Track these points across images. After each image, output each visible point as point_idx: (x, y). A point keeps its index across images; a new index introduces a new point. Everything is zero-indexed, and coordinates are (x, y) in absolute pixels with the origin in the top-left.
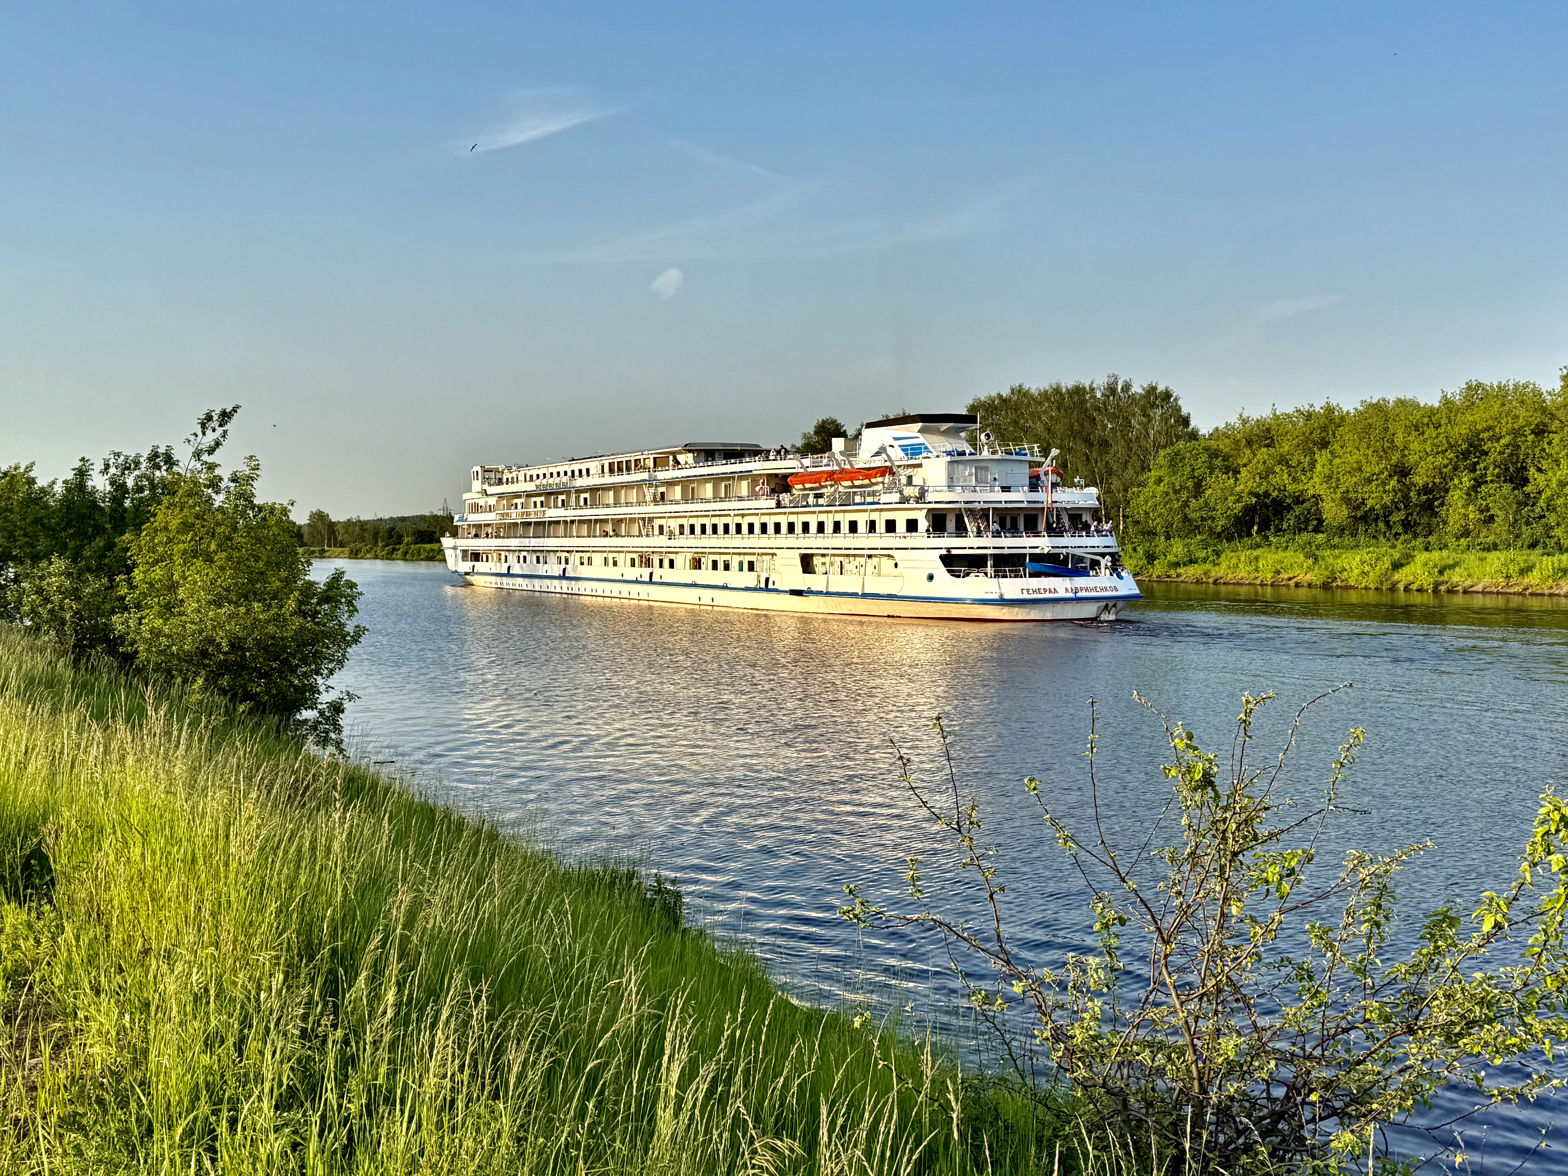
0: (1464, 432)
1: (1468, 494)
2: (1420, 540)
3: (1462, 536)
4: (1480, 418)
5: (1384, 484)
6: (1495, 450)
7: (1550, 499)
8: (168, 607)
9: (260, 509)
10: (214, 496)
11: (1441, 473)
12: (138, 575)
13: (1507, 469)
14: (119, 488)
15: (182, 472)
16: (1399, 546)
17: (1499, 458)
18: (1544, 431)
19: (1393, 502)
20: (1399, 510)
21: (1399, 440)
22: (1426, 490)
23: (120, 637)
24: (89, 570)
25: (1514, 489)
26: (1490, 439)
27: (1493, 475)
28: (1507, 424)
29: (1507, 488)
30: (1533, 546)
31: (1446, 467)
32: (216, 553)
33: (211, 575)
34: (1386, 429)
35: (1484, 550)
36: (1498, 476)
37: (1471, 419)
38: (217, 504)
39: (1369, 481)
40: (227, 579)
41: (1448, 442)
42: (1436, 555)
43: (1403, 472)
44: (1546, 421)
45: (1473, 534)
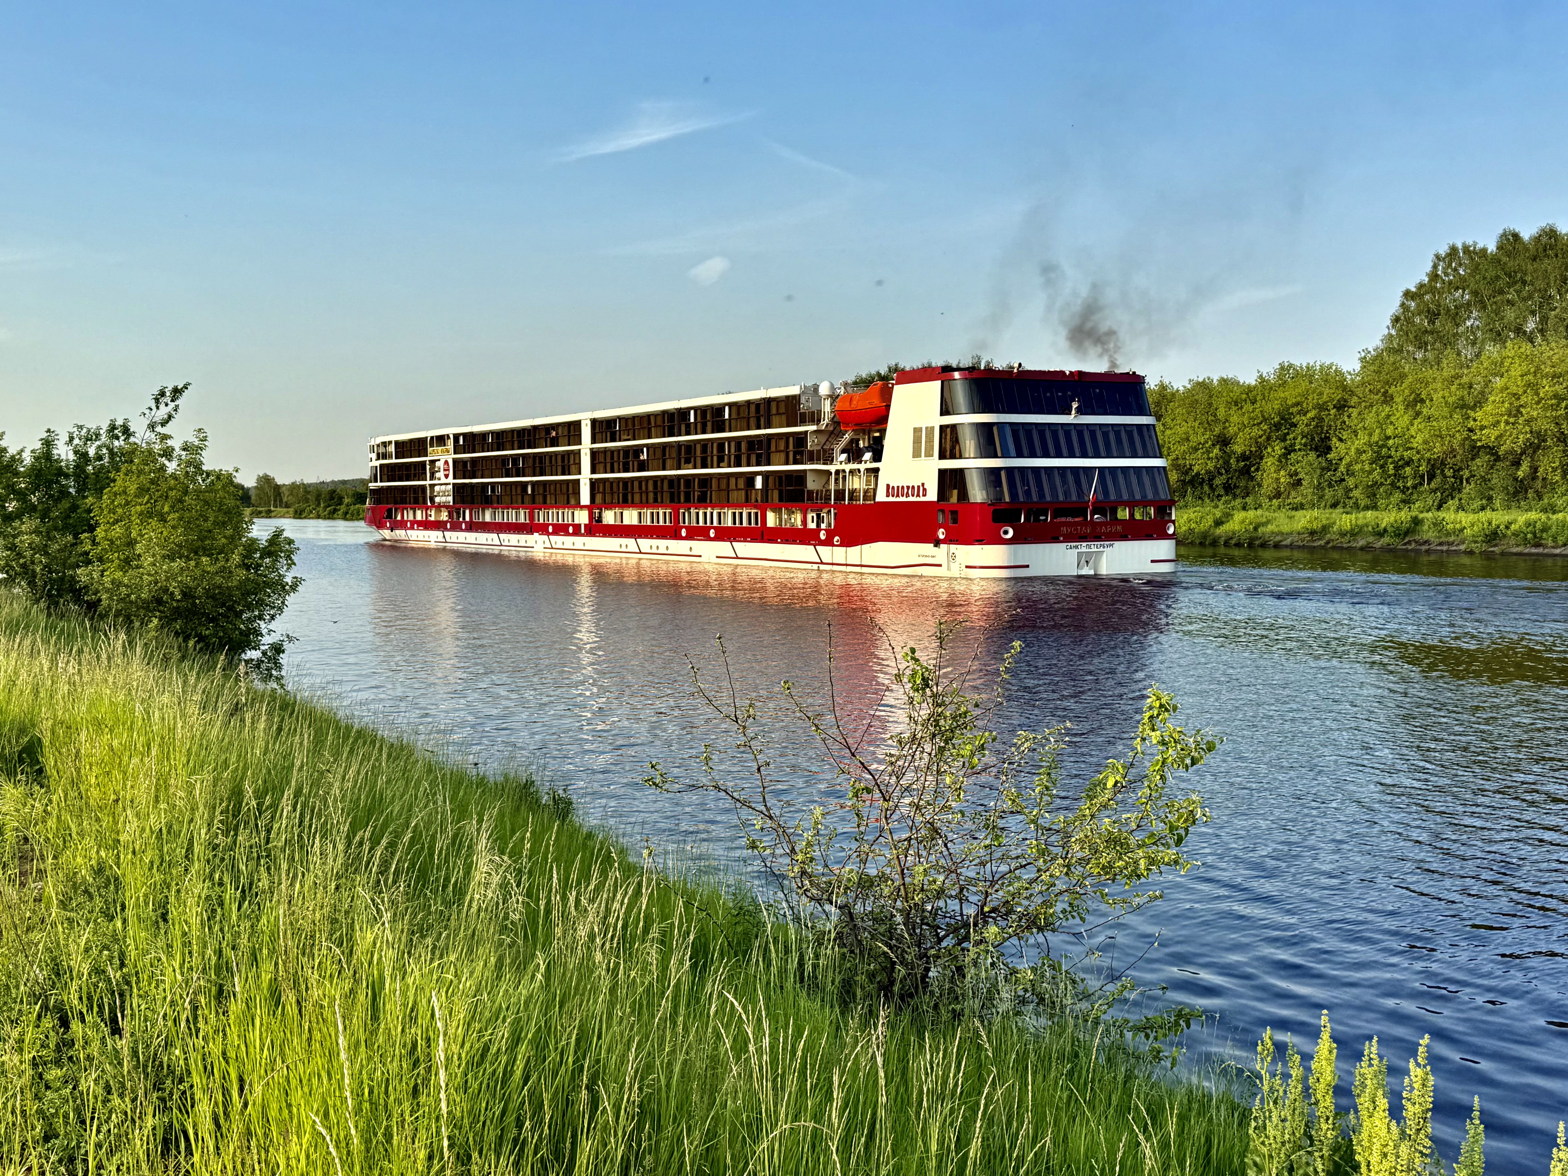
0: (1276, 407)
1: (1280, 461)
2: (1239, 501)
3: (1274, 497)
4: (1290, 395)
5: (1208, 452)
6: (1303, 422)
7: (1349, 465)
8: (127, 561)
9: (208, 474)
10: (166, 462)
11: (1257, 443)
12: (100, 532)
13: (1313, 439)
14: (82, 456)
15: (138, 442)
16: (1221, 506)
17: (1306, 430)
18: (1345, 406)
19: (1215, 467)
20: (1222, 474)
21: (1221, 413)
22: (1244, 457)
23: (86, 587)
24: (56, 529)
25: (1318, 456)
26: (1299, 413)
27: (1301, 444)
28: (1313, 399)
29: (1312, 456)
30: (1334, 506)
31: (1260, 437)
32: (168, 513)
33: (165, 534)
34: (1210, 404)
35: (1293, 509)
36: (1305, 445)
37: (1282, 395)
38: (170, 470)
39: (1196, 449)
40: (178, 536)
41: (1263, 416)
42: (1251, 514)
43: (1224, 441)
44: (1346, 397)
45: (1283, 496)
